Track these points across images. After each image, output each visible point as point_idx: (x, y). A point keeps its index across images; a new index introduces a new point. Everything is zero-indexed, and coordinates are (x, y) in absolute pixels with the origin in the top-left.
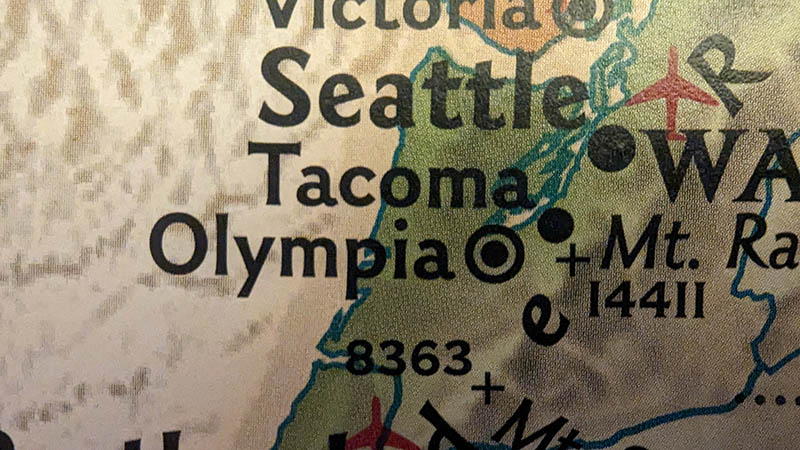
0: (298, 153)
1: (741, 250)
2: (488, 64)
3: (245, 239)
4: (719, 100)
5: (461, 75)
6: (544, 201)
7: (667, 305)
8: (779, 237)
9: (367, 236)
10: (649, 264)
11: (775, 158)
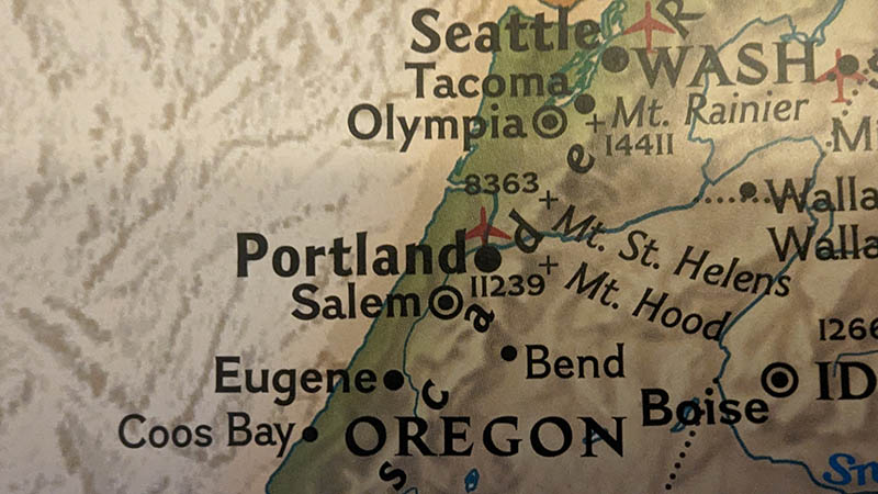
0: (434, 68)
1: (693, 114)
2: (543, 14)
3: (404, 118)
4: (675, 29)
5: (528, 21)
6: (578, 90)
7: (652, 147)
8: (714, 106)
9: (475, 114)
10: (640, 124)
11: (709, 61)
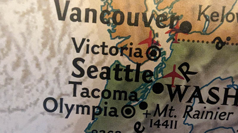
0: (81, 84)
1: (187, 114)
2: (129, 66)
3: (67, 105)
4: (185, 78)
5: (123, 68)
6: (141, 100)
7: (168, 125)
8: (196, 111)
9: (97, 105)
10: (165, 116)
11: (196, 93)
